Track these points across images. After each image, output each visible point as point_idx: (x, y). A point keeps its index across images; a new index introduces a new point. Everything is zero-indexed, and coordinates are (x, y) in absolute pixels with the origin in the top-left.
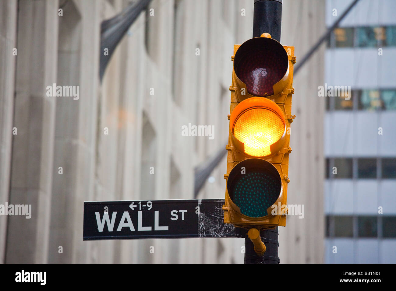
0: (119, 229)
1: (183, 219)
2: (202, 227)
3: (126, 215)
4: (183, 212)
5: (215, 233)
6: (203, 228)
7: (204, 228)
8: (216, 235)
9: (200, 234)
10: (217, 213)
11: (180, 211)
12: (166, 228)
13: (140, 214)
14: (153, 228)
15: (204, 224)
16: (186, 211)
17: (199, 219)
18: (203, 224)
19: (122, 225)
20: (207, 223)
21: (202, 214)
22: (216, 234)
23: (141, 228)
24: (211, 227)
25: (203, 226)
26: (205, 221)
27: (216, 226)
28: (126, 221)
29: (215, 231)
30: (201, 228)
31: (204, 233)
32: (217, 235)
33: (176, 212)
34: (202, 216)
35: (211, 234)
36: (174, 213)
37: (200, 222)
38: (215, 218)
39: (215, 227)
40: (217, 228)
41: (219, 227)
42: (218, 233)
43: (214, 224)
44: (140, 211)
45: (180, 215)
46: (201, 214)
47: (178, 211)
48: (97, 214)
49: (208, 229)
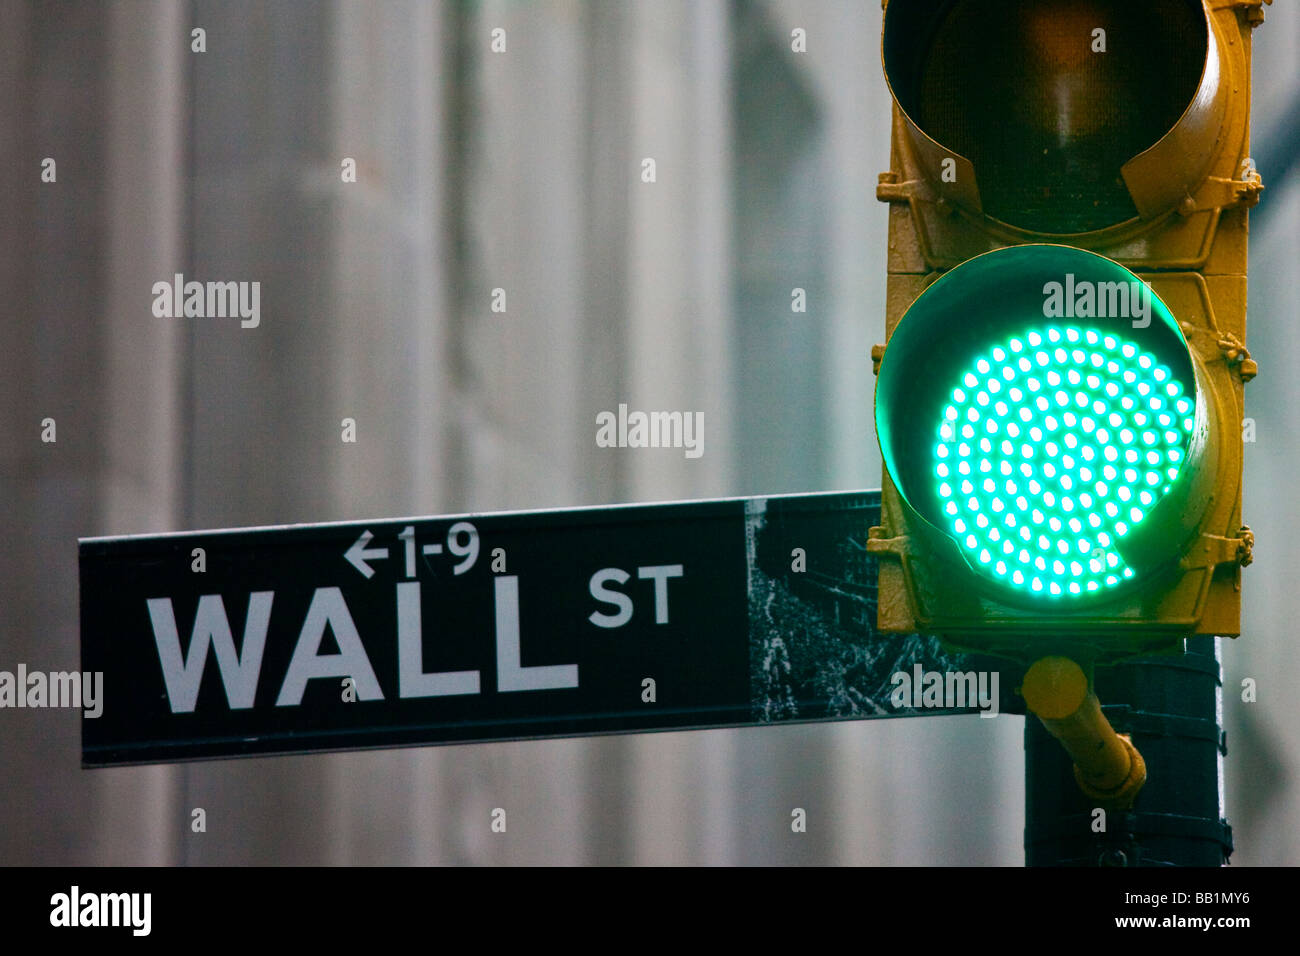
0: (291, 694)
1: (662, 616)
2: (776, 662)
3: (328, 606)
4: (661, 575)
5: (852, 689)
6: (782, 668)
7: (788, 666)
8: (855, 707)
9: (762, 701)
10: (857, 578)
11: (645, 573)
12: (564, 676)
13: (409, 599)
14: (489, 677)
15: (786, 639)
16: (676, 571)
17: (755, 613)
18: (777, 642)
19: (305, 666)
20: (800, 635)
21: (773, 583)
22: (860, 696)
23: (416, 682)
24: (824, 657)
25: (779, 651)
26: (788, 627)
27: (856, 649)
28: (328, 645)
29: (849, 679)
30: (767, 666)
31: (785, 697)
32: (862, 705)
33: (621, 576)
34: (772, 597)
35: (828, 698)
36: (609, 585)
37: (762, 635)
38: (845, 602)
39: (850, 660)
40: (862, 665)
41: (874, 654)
42: (868, 694)
43: (844, 641)
44: (411, 580)
45: (641, 592)
46: (766, 585)
47: (633, 573)
48: (161, 612)
49: (812, 672)
